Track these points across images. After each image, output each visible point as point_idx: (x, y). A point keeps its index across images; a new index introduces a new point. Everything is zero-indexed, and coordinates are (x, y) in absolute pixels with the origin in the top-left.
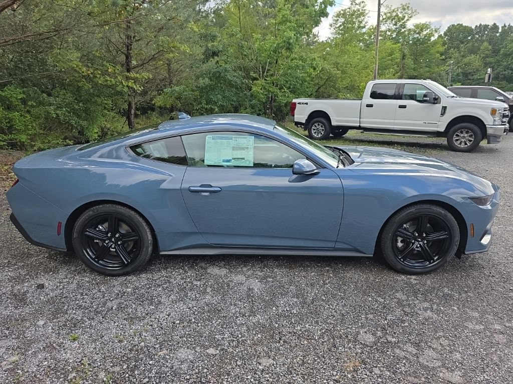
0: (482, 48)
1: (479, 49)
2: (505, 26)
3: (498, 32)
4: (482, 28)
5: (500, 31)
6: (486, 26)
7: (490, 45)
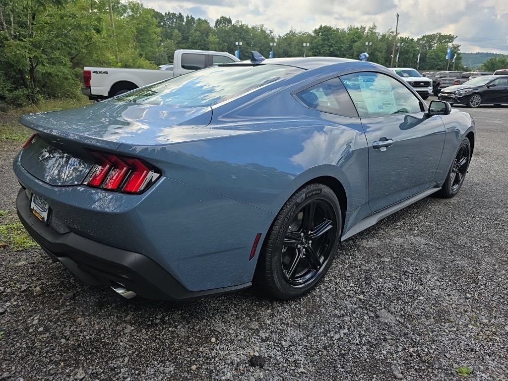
0: (174, 34)
1: (172, 35)
2: (188, 17)
3: (183, 21)
4: (171, 16)
5: (185, 20)
6: (174, 15)
7: (179, 32)
